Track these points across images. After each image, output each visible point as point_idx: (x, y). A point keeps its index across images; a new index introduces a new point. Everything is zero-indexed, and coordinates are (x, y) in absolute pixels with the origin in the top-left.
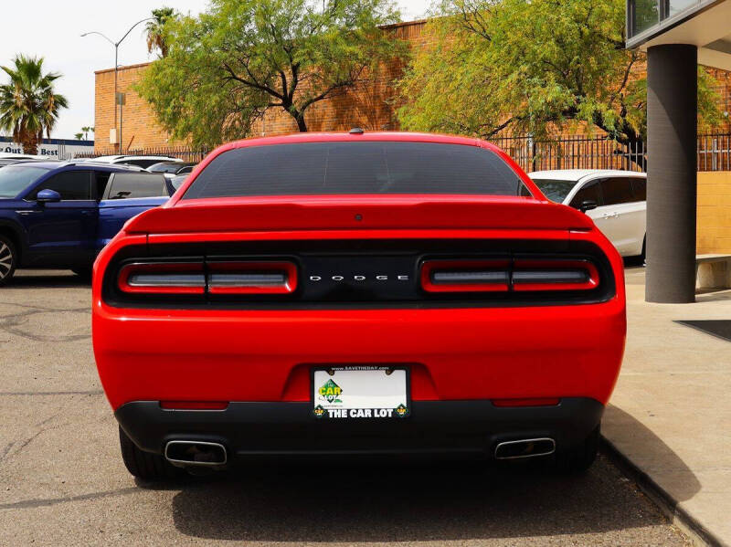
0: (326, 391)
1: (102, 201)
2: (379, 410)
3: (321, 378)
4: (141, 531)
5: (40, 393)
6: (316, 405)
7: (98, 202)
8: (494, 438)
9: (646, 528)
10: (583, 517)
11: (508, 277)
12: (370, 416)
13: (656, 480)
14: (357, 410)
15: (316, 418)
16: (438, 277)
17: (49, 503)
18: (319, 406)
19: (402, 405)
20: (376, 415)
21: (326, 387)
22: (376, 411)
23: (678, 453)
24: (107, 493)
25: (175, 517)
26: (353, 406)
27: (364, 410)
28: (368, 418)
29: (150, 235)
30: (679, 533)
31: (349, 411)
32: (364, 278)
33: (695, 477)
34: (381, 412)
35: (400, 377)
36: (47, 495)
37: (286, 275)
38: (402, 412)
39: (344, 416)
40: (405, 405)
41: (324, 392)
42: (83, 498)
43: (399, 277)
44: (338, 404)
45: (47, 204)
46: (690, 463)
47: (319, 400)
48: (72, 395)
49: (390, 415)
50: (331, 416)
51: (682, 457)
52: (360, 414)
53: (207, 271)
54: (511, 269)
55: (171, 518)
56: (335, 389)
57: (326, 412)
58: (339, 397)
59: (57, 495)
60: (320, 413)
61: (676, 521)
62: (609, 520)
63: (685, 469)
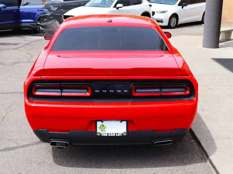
0: (101, 128)
1: (20, 7)
2: (117, 134)
3: (99, 124)
4: (43, 163)
5: (5, 93)
6: (97, 132)
7: (19, 7)
8: (153, 141)
9: (199, 164)
10: (180, 158)
11: (160, 91)
12: (115, 135)
13: (203, 144)
14: (111, 134)
15: (98, 136)
16: (137, 91)
17: (13, 149)
18: (99, 132)
19: (125, 132)
20: (117, 135)
21: (101, 126)
22: (116, 134)
23: (210, 130)
24: (31, 144)
25: (53, 155)
26: (109, 132)
27: (113, 134)
28: (114, 136)
29: (42, 77)
30: (209, 167)
31: (108, 134)
32: (113, 91)
33: (215, 143)
34: (118, 134)
35: (124, 123)
36: (12, 145)
37: (88, 90)
38: (125, 134)
39: (107, 135)
40: (126, 132)
41: (100, 128)
42: (23, 146)
43: (125, 91)
44: (105, 131)
45: (2, 9)
46: (214, 136)
47: (99, 130)
48: (16, 94)
49: (121, 135)
50: (102, 135)
51: (211, 133)
52: (112, 135)
53: (61, 88)
54: (161, 88)
55: (52, 157)
56: (104, 127)
57: (101, 134)
58: (105, 130)
59: (15, 145)
60: (99, 135)
61: (208, 162)
62: (188, 160)
63: (212, 139)
